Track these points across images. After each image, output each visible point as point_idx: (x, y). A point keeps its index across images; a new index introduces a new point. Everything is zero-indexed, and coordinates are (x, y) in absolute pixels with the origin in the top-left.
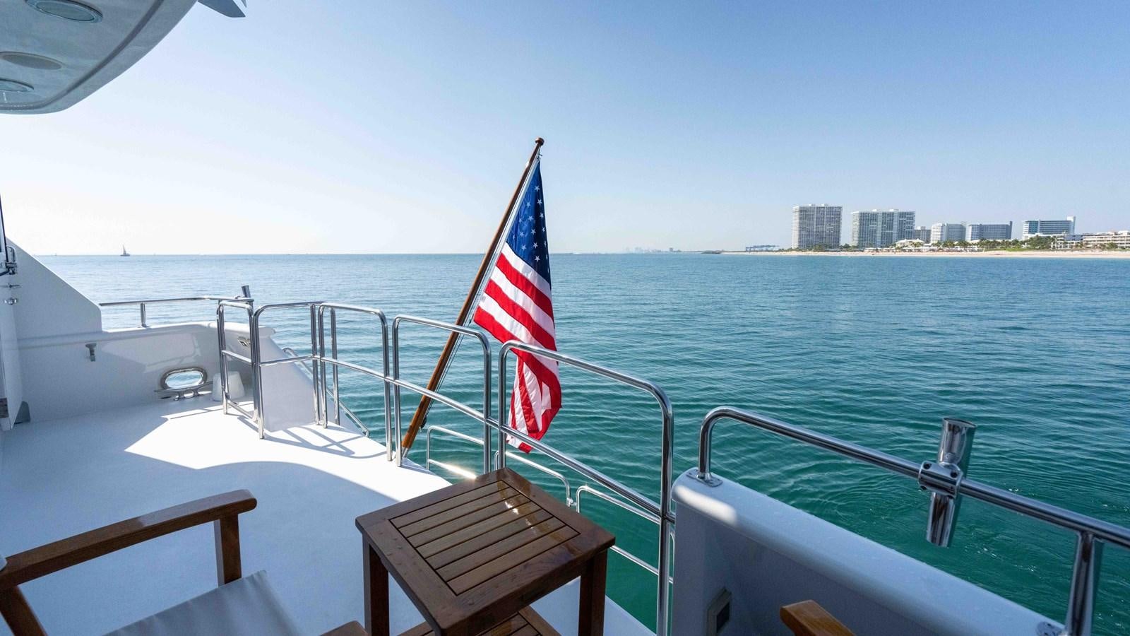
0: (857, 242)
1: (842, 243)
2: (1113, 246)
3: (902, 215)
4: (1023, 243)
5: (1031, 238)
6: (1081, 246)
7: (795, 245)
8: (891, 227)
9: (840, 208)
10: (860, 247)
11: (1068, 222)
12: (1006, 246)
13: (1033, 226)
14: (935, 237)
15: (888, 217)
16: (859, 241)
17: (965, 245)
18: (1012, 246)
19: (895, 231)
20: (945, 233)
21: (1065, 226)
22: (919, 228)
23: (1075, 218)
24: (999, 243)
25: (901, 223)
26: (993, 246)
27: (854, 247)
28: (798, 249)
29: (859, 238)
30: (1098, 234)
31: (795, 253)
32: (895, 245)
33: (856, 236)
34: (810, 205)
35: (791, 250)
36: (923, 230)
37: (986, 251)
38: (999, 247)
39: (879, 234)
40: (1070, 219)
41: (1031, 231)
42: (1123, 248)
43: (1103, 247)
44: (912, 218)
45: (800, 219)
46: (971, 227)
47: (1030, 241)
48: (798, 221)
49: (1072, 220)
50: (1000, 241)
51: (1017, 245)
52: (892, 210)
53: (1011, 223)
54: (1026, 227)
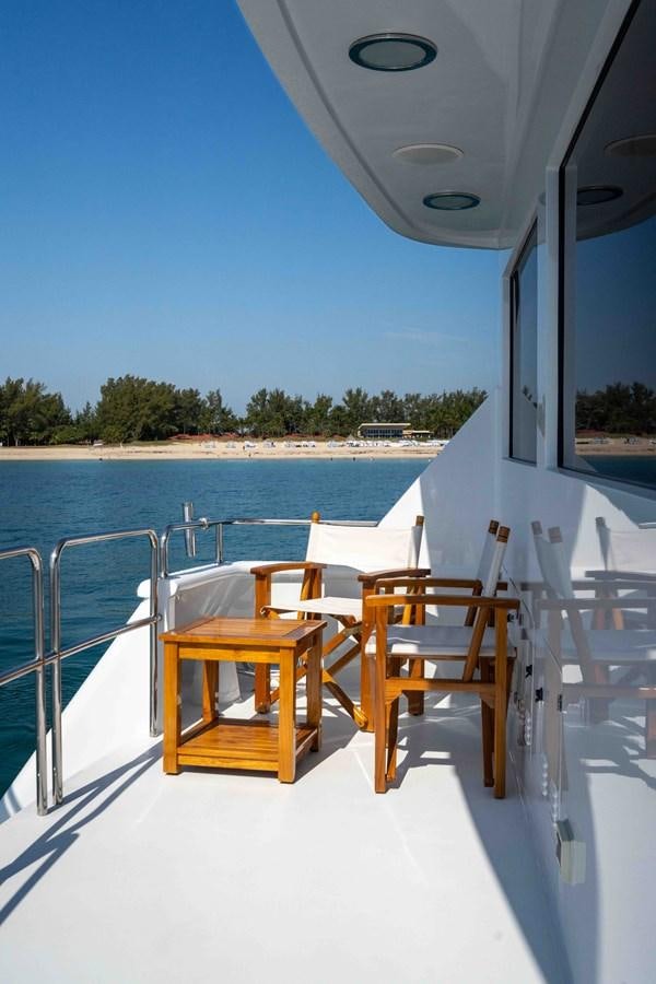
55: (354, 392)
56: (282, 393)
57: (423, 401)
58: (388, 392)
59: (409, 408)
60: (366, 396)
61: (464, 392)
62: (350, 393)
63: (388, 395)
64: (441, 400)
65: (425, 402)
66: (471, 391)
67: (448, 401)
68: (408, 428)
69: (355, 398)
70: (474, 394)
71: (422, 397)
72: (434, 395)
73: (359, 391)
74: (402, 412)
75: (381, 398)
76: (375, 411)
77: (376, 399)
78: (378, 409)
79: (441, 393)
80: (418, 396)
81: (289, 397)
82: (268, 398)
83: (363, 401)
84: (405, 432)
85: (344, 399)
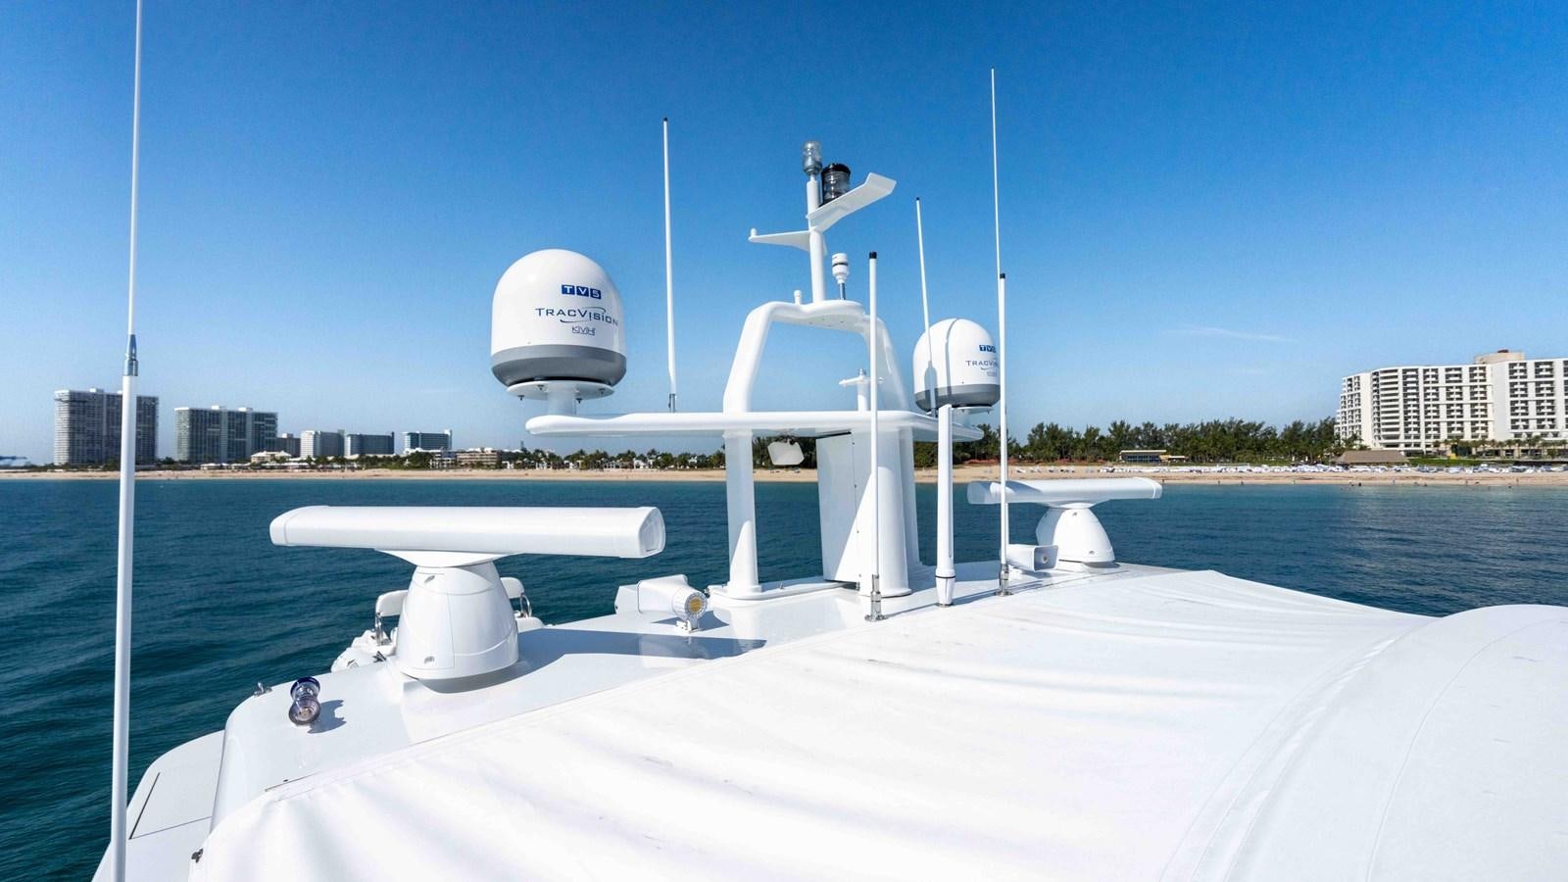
0: (187, 455)
1: (161, 454)
2: (479, 465)
3: (259, 416)
4: (404, 459)
5: (413, 454)
6: (456, 464)
7: (61, 456)
8: (242, 434)
9: (154, 400)
10: (192, 463)
11: (445, 437)
12: (387, 463)
13: (415, 439)
14: (307, 449)
15: (237, 419)
16: (191, 453)
17: (343, 461)
18: (394, 463)
19: (249, 439)
20: (318, 444)
21: (442, 440)
22: (284, 436)
23: (451, 432)
24: (382, 458)
25: (257, 428)
26: (373, 463)
27: (182, 462)
28: (66, 467)
29: (191, 448)
30: (471, 450)
31: (60, 475)
32: (250, 461)
33: (185, 444)
34: (93, 391)
35: (52, 467)
36: (290, 437)
37: (366, 469)
38: (380, 464)
39: (224, 443)
40: (447, 432)
41: (413, 446)
42: (488, 466)
43: (473, 466)
44: (275, 422)
45: (72, 412)
46: (349, 438)
47: (411, 457)
48: (66, 416)
49: (449, 434)
50: (380, 456)
51: (398, 463)
52: (243, 409)
53: (393, 434)
54: (407, 440)
55: (1118, 423)
56: (1057, 426)
57: (1181, 430)
58: (1149, 423)
59: (1168, 436)
60: (1128, 427)
61: (1222, 421)
62: (1114, 425)
63: (1148, 426)
64: (1199, 428)
65: (1184, 430)
66: (1228, 421)
67: (1205, 429)
68: (1165, 454)
69: (1119, 429)
70: (1231, 423)
71: (1181, 426)
72: (1192, 425)
73: (1122, 424)
74: (1162, 439)
75: (1142, 428)
76: (1137, 439)
77: (1137, 429)
78: (1140, 438)
79: (1199, 423)
80: (1177, 425)
81: (1061, 429)
82: (1045, 429)
83: (1127, 430)
84: (1162, 457)
85: (1110, 430)
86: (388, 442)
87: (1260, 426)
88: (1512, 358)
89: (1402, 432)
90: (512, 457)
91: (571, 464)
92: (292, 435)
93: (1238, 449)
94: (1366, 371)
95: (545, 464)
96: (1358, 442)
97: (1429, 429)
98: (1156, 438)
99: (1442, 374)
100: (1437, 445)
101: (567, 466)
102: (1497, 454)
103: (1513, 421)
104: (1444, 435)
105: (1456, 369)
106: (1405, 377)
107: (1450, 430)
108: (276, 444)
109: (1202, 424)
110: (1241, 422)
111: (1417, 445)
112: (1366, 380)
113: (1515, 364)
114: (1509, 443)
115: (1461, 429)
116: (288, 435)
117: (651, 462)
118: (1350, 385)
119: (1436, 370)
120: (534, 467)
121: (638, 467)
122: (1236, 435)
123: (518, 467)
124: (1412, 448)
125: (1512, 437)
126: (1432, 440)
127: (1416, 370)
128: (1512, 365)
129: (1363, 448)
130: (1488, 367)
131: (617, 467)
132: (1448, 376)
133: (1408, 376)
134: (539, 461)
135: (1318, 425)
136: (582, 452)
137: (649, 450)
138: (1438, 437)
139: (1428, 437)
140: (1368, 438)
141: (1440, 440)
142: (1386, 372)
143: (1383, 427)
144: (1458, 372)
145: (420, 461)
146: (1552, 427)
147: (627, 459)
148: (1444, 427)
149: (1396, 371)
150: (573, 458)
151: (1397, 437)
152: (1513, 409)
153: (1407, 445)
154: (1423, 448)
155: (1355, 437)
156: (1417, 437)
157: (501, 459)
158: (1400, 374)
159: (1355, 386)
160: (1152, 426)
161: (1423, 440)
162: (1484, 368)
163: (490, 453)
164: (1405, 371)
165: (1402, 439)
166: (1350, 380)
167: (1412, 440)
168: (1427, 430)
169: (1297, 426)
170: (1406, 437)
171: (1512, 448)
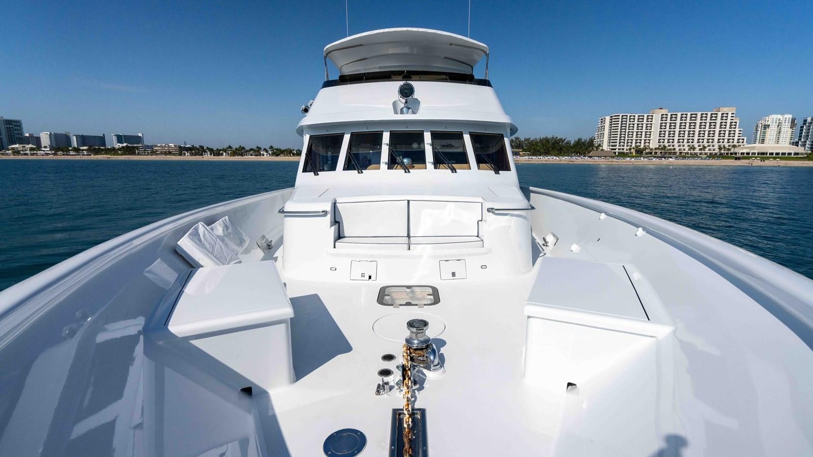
2: (170, 153)
3: (8, 122)
4: (117, 150)
5: (122, 147)
6: (154, 153)
11: (139, 137)
12: (107, 152)
13: (120, 139)
14: (46, 143)
18: (113, 152)
20: (53, 140)
21: (138, 139)
22: (27, 135)
23: (143, 135)
24: (103, 149)
25: (9, 130)
26: (97, 152)
30: (160, 145)
32: (8, 149)
36: (31, 136)
37: (94, 155)
38: (103, 152)
40: (140, 135)
41: (121, 142)
42: (174, 154)
43: (165, 154)
44: (20, 126)
46: (75, 137)
47: (122, 149)
50: (99, 148)
53: (104, 135)
54: (115, 139)
86: (102, 140)
87: (565, 140)
88: (664, 112)
89: (618, 144)
90: (188, 149)
91: (224, 153)
92: (33, 134)
93: (552, 149)
94: (608, 116)
95: (209, 153)
96: (601, 148)
97: (628, 142)
98: (520, 144)
99: (637, 118)
100: (630, 149)
101: (222, 154)
102: (651, 154)
103: (659, 140)
104: (634, 145)
105: (642, 116)
106: (622, 119)
107: (636, 143)
108: (23, 140)
109: (540, 138)
110: (557, 138)
111: (623, 149)
112: (608, 119)
113: (664, 115)
114: (656, 149)
115: (640, 143)
116: (29, 134)
117: (270, 152)
118: (602, 122)
119: (634, 116)
120: (202, 155)
121: (263, 155)
122: (553, 144)
123: (192, 155)
124: (621, 151)
125: (657, 146)
126: (629, 147)
127: (627, 116)
128: (662, 115)
129: (602, 150)
130: (654, 115)
131: (251, 155)
132: (638, 119)
133: (623, 118)
134: (205, 152)
135: (588, 140)
136: (230, 147)
137: (269, 146)
138: (631, 146)
139: (627, 146)
140: (605, 147)
141: (632, 147)
142: (615, 116)
143: (611, 141)
144: (642, 117)
145: (129, 151)
146: (673, 142)
147: (257, 151)
148: (634, 141)
149: (619, 116)
150: (225, 150)
151: (616, 146)
152: (660, 134)
153: (619, 149)
154: (625, 151)
155: (600, 145)
156: (623, 146)
157: (181, 150)
158: (620, 117)
159: (603, 122)
160: (519, 139)
161: (625, 148)
162: (652, 116)
163: (173, 146)
164: (622, 116)
165: (617, 147)
166: (602, 119)
167: (621, 147)
168: (628, 143)
169: (580, 140)
170: (620, 146)
171: (657, 151)
